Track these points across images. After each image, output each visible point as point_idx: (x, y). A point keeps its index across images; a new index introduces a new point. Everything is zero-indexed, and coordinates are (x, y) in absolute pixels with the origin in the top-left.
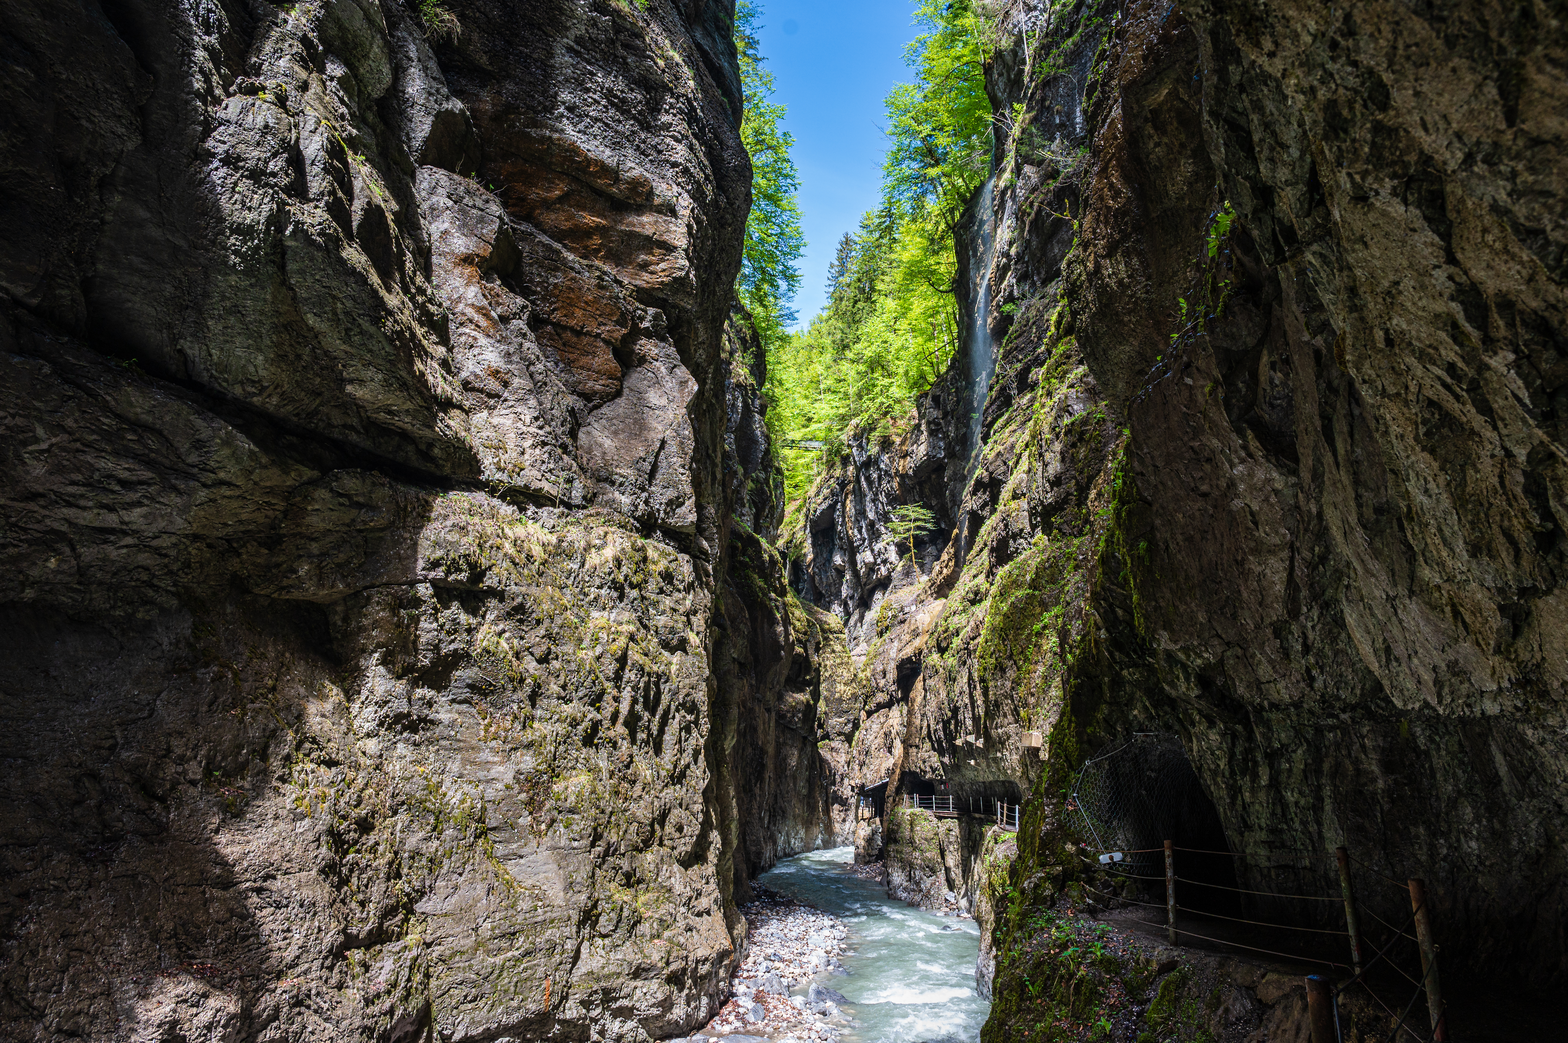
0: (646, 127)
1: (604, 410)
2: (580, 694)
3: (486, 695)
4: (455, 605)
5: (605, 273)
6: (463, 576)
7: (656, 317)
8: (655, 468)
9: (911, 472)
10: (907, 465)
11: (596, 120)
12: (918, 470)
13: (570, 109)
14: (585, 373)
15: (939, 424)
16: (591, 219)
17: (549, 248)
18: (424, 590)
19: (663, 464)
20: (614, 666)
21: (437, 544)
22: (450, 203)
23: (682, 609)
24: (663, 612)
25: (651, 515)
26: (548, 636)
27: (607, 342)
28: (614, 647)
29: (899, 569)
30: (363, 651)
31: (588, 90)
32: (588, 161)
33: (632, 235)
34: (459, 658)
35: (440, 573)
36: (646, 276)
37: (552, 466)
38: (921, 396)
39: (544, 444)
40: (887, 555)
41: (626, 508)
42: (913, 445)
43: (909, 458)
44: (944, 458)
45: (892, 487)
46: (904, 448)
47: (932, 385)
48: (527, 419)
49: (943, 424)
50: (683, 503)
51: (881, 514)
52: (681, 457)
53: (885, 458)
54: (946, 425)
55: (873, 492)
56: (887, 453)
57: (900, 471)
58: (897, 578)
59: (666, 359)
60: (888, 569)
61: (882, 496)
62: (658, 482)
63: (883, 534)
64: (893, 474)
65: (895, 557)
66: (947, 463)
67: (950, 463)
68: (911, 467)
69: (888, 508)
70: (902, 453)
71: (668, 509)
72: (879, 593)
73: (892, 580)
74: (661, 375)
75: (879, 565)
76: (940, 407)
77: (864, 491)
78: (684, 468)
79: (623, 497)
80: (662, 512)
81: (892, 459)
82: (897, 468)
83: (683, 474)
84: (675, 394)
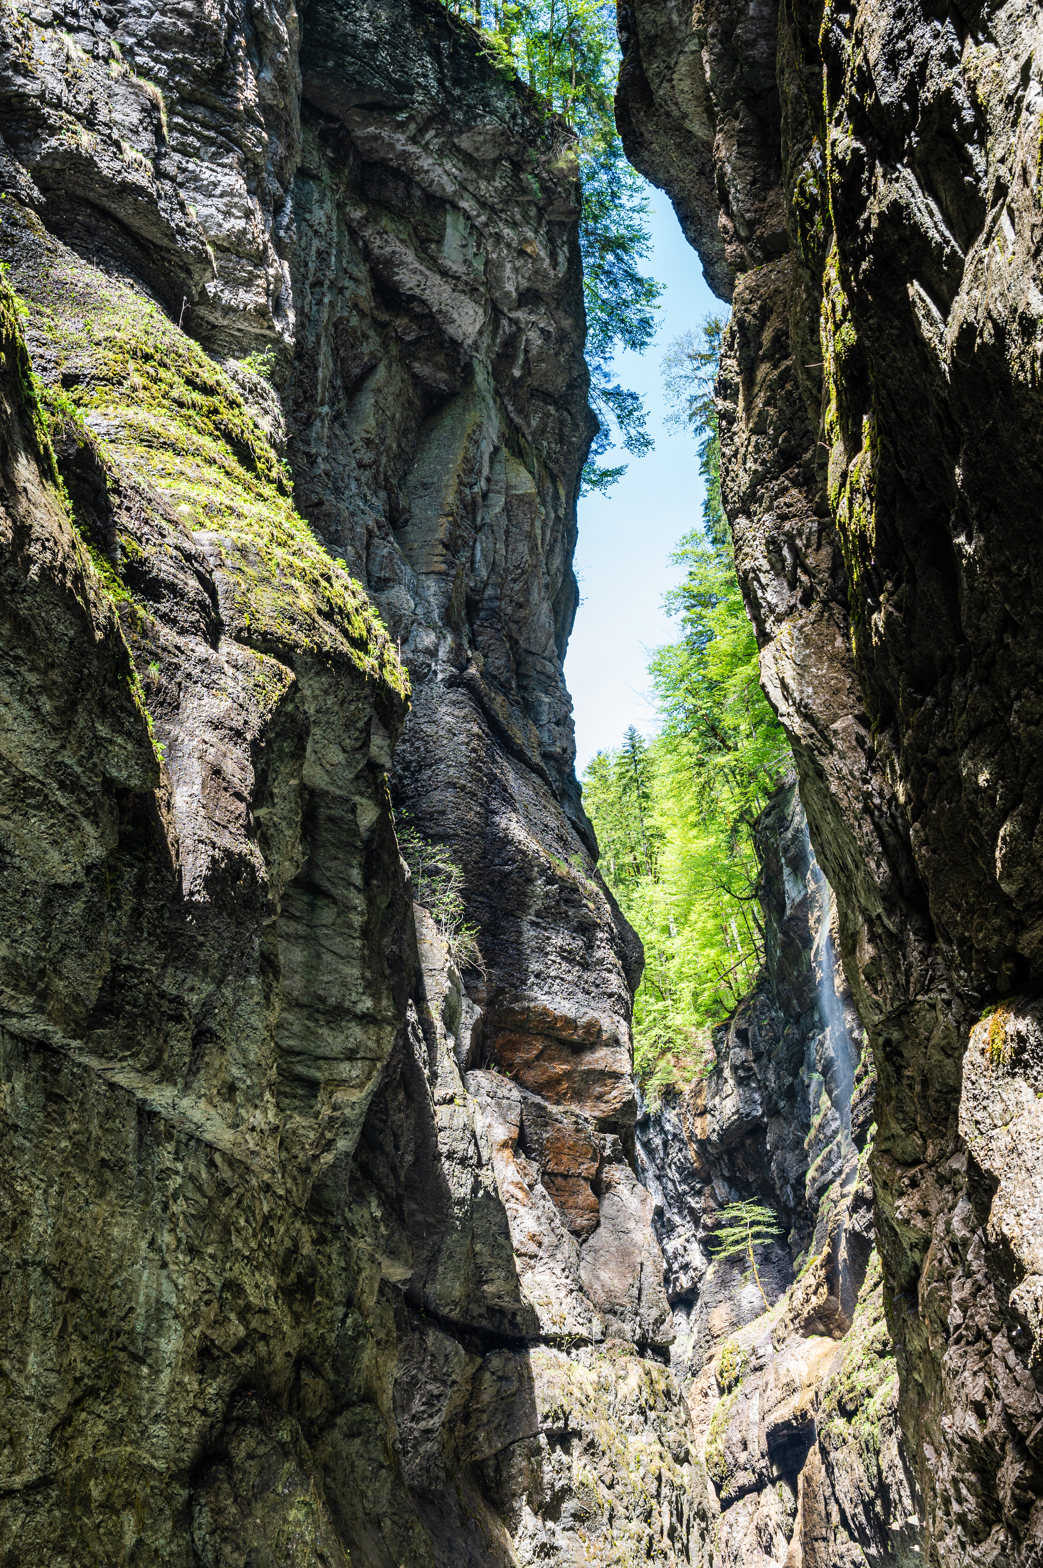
0: (585, 966)
1: (591, 1241)
2: (637, 1513)
3: (583, 1521)
4: (558, 1447)
5: (577, 1116)
6: (561, 1424)
7: (614, 1144)
8: (640, 1290)
9: (714, 1137)
10: (706, 1127)
11: (555, 978)
12: (725, 1134)
13: (537, 976)
14: (574, 1212)
15: (751, 1069)
16: (560, 1068)
17: (538, 1106)
18: (543, 1439)
19: (645, 1286)
20: (656, 1483)
21: (545, 1400)
22: (489, 1100)
23: (681, 1423)
24: (671, 1428)
25: (644, 1336)
26: (611, 1465)
27: (586, 1179)
28: (653, 1468)
29: (709, 1276)
30: (514, 1495)
31: (547, 954)
32: (556, 1019)
33: (590, 1072)
34: (566, 1492)
35: (548, 1424)
36: (603, 1106)
37: (579, 1310)
38: (718, 1030)
39: (572, 1291)
40: (687, 1259)
41: (629, 1335)
42: (713, 1097)
43: (709, 1116)
44: (762, 1116)
45: (685, 1158)
46: (699, 1102)
47: (733, 1013)
48: (558, 1271)
49: (756, 1069)
50: (664, 1320)
51: (672, 1198)
52: (656, 1276)
53: (671, 1116)
54: (760, 1070)
55: (656, 1165)
56: (674, 1108)
57: (696, 1135)
58: (707, 1292)
59: (625, 1181)
60: (692, 1278)
61: (671, 1171)
62: (643, 1304)
63: (678, 1226)
64: (686, 1139)
65: (701, 1260)
66: (767, 1124)
67: (771, 1123)
68: (714, 1131)
69: (681, 1188)
70: (697, 1109)
71: (655, 1328)
72: (680, 1314)
73: (698, 1294)
74: (625, 1197)
75: (676, 1272)
76: (748, 1045)
77: (642, 1163)
78: (659, 1285)
79: (624, 1325)
80: (650, 1332)
81: (682, 1116)
82: (691, 1131)
83: (659, 1292)
84: (639, 1214)
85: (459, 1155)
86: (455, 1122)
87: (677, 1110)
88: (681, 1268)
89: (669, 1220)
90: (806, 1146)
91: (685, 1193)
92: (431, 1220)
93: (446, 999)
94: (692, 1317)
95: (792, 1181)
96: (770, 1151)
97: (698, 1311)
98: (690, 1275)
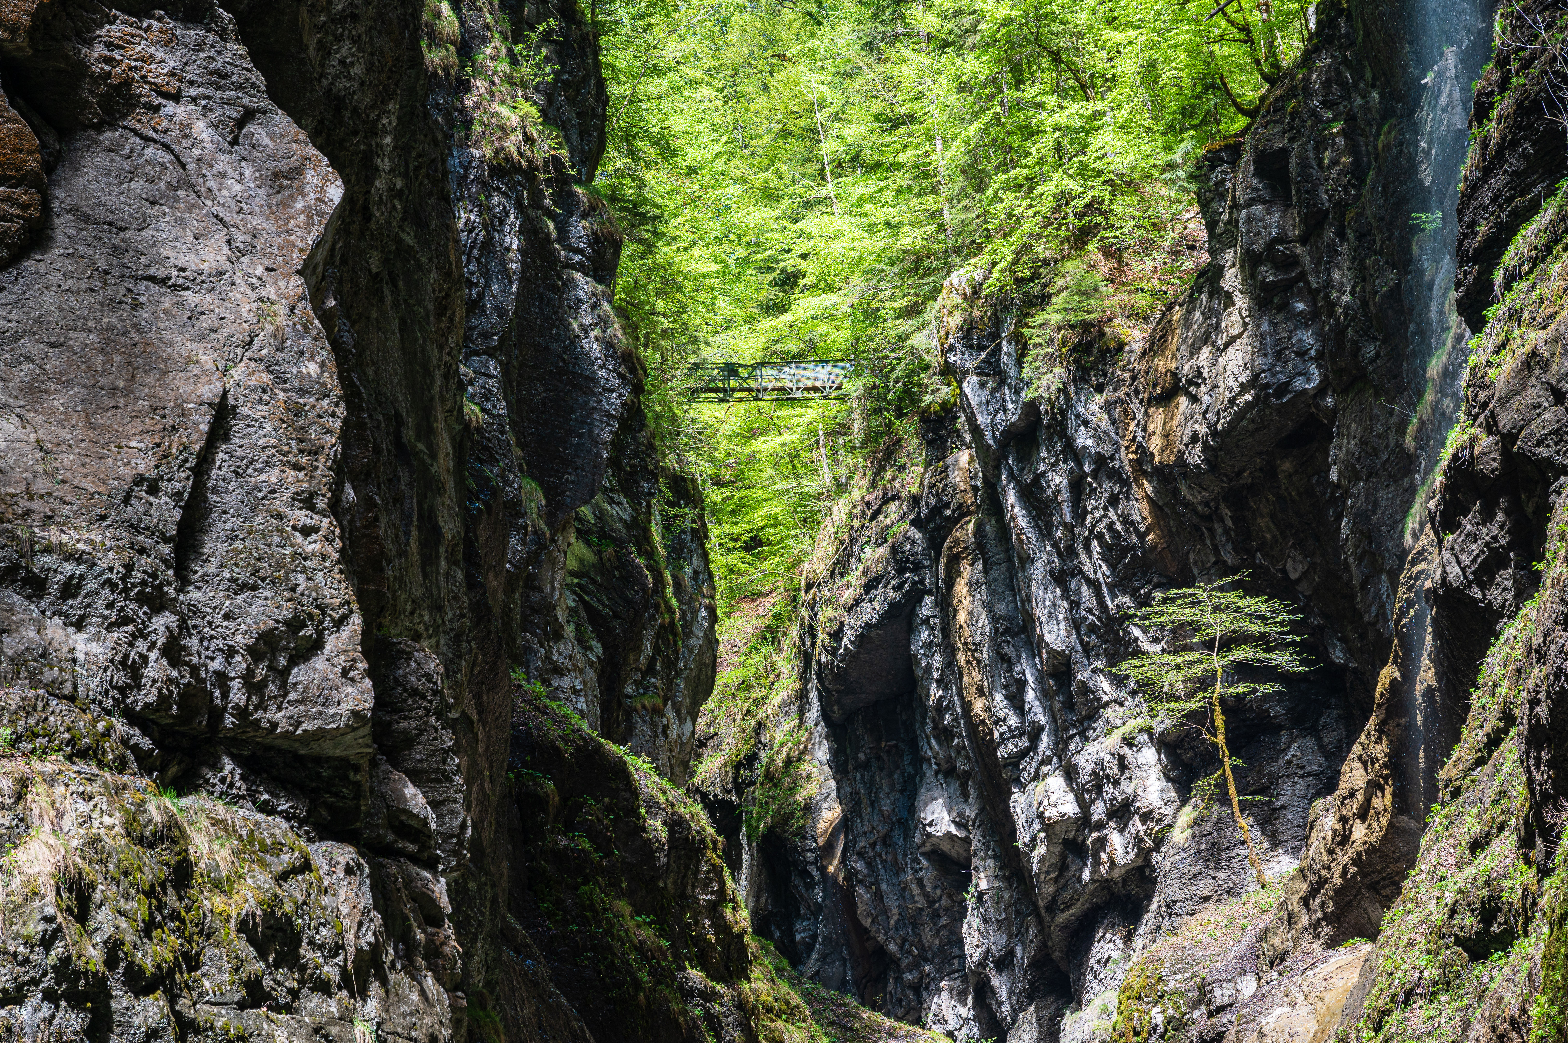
9: (1195, 456)
12: (1223, 445)
15: (1292, 262)
19: (228, 497)
25: (195, 699)
29: (1180, 835)
38: (1212, 160)
40: (1127, 788)
41: (91, 685)
42: (1196, 349)
43: (1183, 402)
44: (1321, 391)
45: (1126, 520)
46: (1162, 364)
47: (1253, 114)
49: (1307, 262)
50: (317, 645)
51: (1092, 629)
52: (297, 467)
53: (1093, 408)
54: (1318, 263)
55: (1055, 545)
56: (1100, 389)
57: (1152, 454)
58: (1175, 874)
59: (210, 92)
60: (1138, 840)
61: (1090, 557)
62: (212, 568)
63: (1106, 705)
64: (1127, 468)
65: (1162, 791)
66: (1335, 410)
67: (1344, 409)
68: (1194, 438)
69: (1117, 601)
70: (1155, 384)
71: (261, 672)
72: (1108, 936)
73: (1154, 882)
74: (196, 152)
75: (1100, 825)
76: (1289, 196)
77: (1021, 541)
78: (312, 508)
79: (81, 637)
80: (236, 684)
81: (1119, 409)
82: (1140, 446)
83: (306, 531)
84: (256, 221)
87: (1107, 394)
88: (1112, 814)
89: (1084, 689)
91: (1125, 616)
95: (1391, 563)
96: (1338, 486)
97: (1151, 926)
98: (1133, 831)
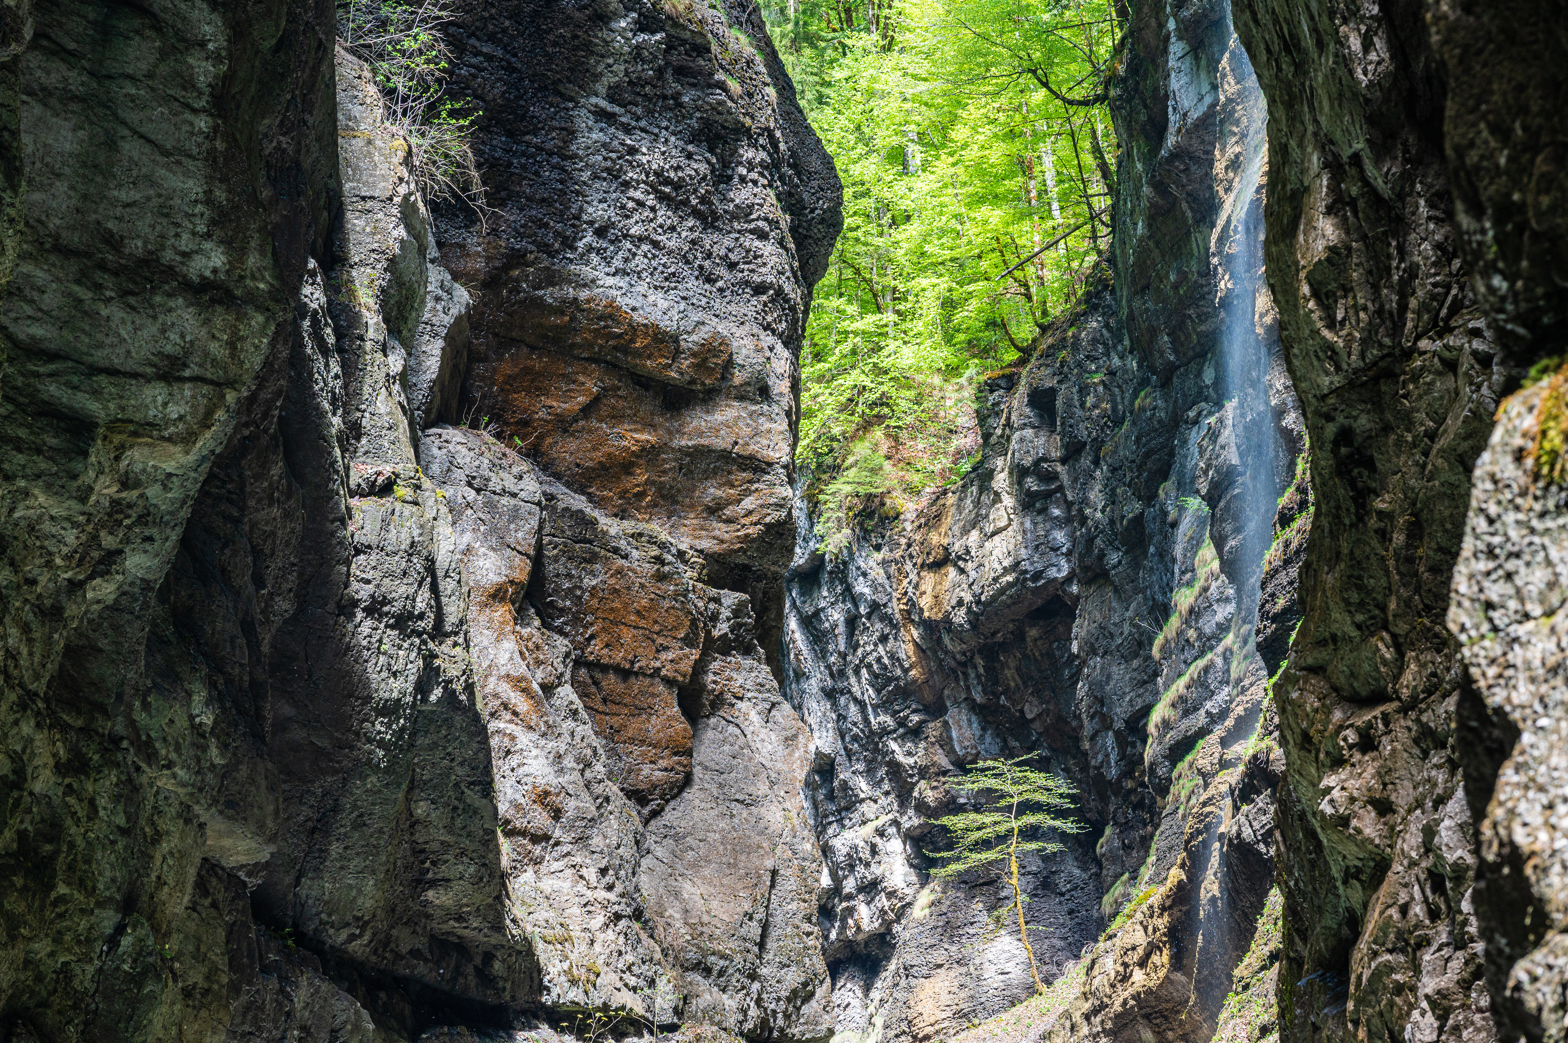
1: (669, 816)
5: (663, 546)
7: (737, 612)
8: (765, 927)
9: (960, 617)
10: (944, 593)
11: (641, 239)
12: (985, 612)
13: (600, 233)
14: (637, 750)
16: (633, 440)
17: (579, 517)
19: (778, 919)
22: (471, 494)
25: (764, 1023)
27: (669, 682)
31: (626, 185)
32: (634, 329)
33: (700, 453)
36: (721, 529)
37: (630, 958)
38: (992, 386)
39: (618, 917)
40: (877, 870)
41: (731, 1021)
42: (965, 532)
43: (952, 572)
44: (1068, 580)
45: (892, 656)
46: (935, 538)
47: (1026, 352)
48: (591, 874)
49: (1065, 479)
50: (812, 994)
51: (855, 738)
52: (805, 901)
53: (872, 563)
54: (1075, 480)
55: (828, 667)
56: (878, 548)
57: (922, 610)
58: (913, 943)
59: (756, 694)
60: (883, 912)
61: (859, 682)
62: (770, 956)
63: (862, 801)
64: (897, 616)
65: (905, 875)
66: (1078, 598)
67: (1087, 598)
68: (960, 603)
69: (879, 719)
70: (928, 554)
71: (791, 1009)
72: (849, 985)
73: (894, 946)
74: (751, 728)
75: (850, 897)
76: (1053, 424)
77: (798, 660)
78: (810, 921)
79: (725, 996)
80: (780, 1015)
81: (894, 567)
82: (910, 600)
83: (808, 934)
84: (779, 765)
85: (396, 608)
86: (392, 535)
87: (884, 553)
88: (861, 889)
89: (845, 786)
90: (1156, 652)
91: (885, 732)
92: (323, 743)
93: (393, 264)
94: (875, 995)
95: (1119, 725)
96: (1078, 656)
97: (889, 982)
98: (879, 905)
